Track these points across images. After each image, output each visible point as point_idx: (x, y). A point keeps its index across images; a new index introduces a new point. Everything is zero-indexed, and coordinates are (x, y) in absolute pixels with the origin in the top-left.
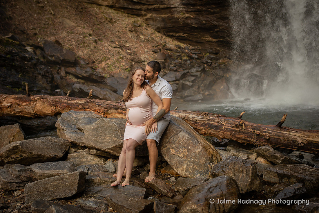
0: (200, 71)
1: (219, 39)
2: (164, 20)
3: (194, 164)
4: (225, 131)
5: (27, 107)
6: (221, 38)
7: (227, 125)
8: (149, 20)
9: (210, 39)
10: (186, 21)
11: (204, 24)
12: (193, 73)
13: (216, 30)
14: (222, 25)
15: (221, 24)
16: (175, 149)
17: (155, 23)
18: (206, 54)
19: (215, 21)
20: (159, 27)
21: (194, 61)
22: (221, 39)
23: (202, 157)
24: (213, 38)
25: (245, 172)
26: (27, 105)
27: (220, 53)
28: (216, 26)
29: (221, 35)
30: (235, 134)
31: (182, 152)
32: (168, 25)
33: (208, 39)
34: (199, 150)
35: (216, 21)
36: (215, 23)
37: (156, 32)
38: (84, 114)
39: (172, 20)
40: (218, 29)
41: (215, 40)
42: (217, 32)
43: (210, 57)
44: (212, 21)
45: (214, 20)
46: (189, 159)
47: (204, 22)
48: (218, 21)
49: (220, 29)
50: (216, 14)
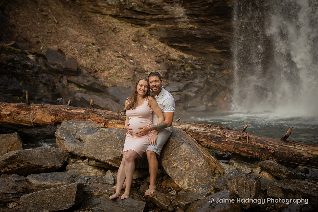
0: (203, 82)
1: (223, 50)
2: (167, 30)
3: (195, 177)
4: (228, 144)
5: (26, 116)
6: (225, 49)
7: (231, 138)
8: (153, 30)
9: (214, 50)
10: (190, 32)
11: (208, 35)
12: (196, 84)
13: (220, 41)
14: (226, 36)
16: (176, 162)
17: (158, 33)
18: (210, 64)
19: (218, 32)
20: (162, 37)
21: (197, 72)
22: (225, 50)
23: (204, 170)
24: (216, 49)
25: (249, 187)
26: (27, 114)
27: (224, 64)
28: (220, 37)
29: (224, 46)
30: (238, 147)
31: (184, 164)
32: (172, 36)
33: (211, 50)
34: (201, 163)
35: (220, 32)
36: (219, 34)
37: (160, 42)
38: (85, 124)
39: (175, 31)
40: (222, 40)
41: (219, 51)
42: (220, 43)
43: (214, 68)
44: (216, 32)
45: (218, 31)
46: (191, 172)
47: (208, 33)
48: (222, 32)
49: (224, 40)
50: (220, 25)
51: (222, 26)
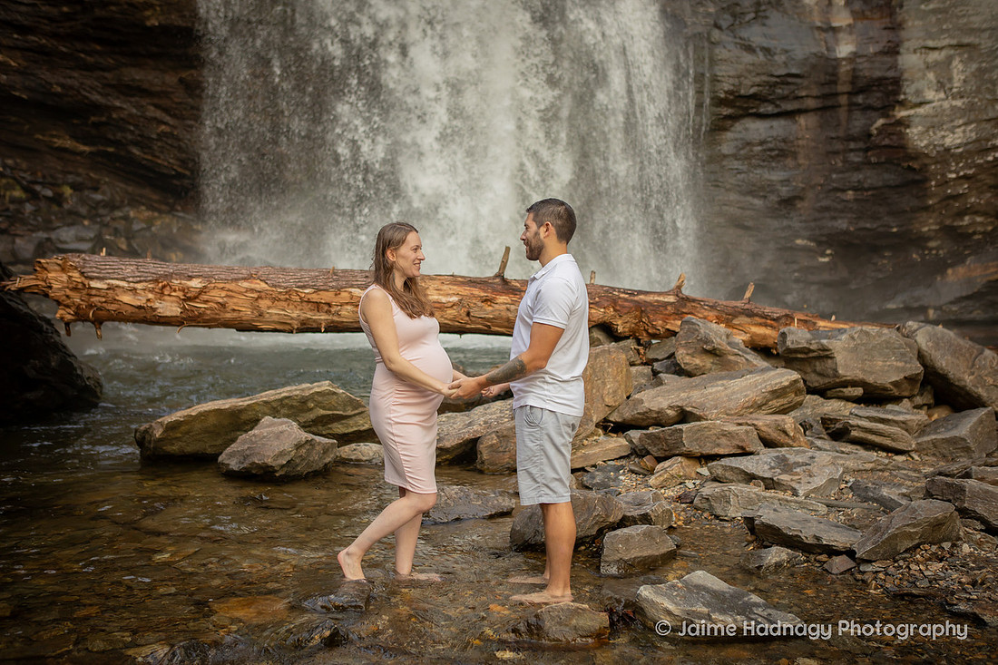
0: (91, 240)
1: (101, 148)
6: (110, 146)
9: (67, 143)
11: (57, 95)
12: (65, 242)
13: (93, 119)
14: (121, 108)
15: (118, 104)
19: (94, 93)
22: (111, 150)
24: (78, 142)
28: (97, 108)
29: (112, 137)
33: (59, 142)
35: (99, 93)
36: (96, 97)
40: (104, 119)
41: (86, 149)
42: (95, 125)
44: (84, 89)
45: (91, 88)
47: (59, 89)
48: (108, 95)
49: (114, 119)
50: (101, 73)
51: (106, 74)
